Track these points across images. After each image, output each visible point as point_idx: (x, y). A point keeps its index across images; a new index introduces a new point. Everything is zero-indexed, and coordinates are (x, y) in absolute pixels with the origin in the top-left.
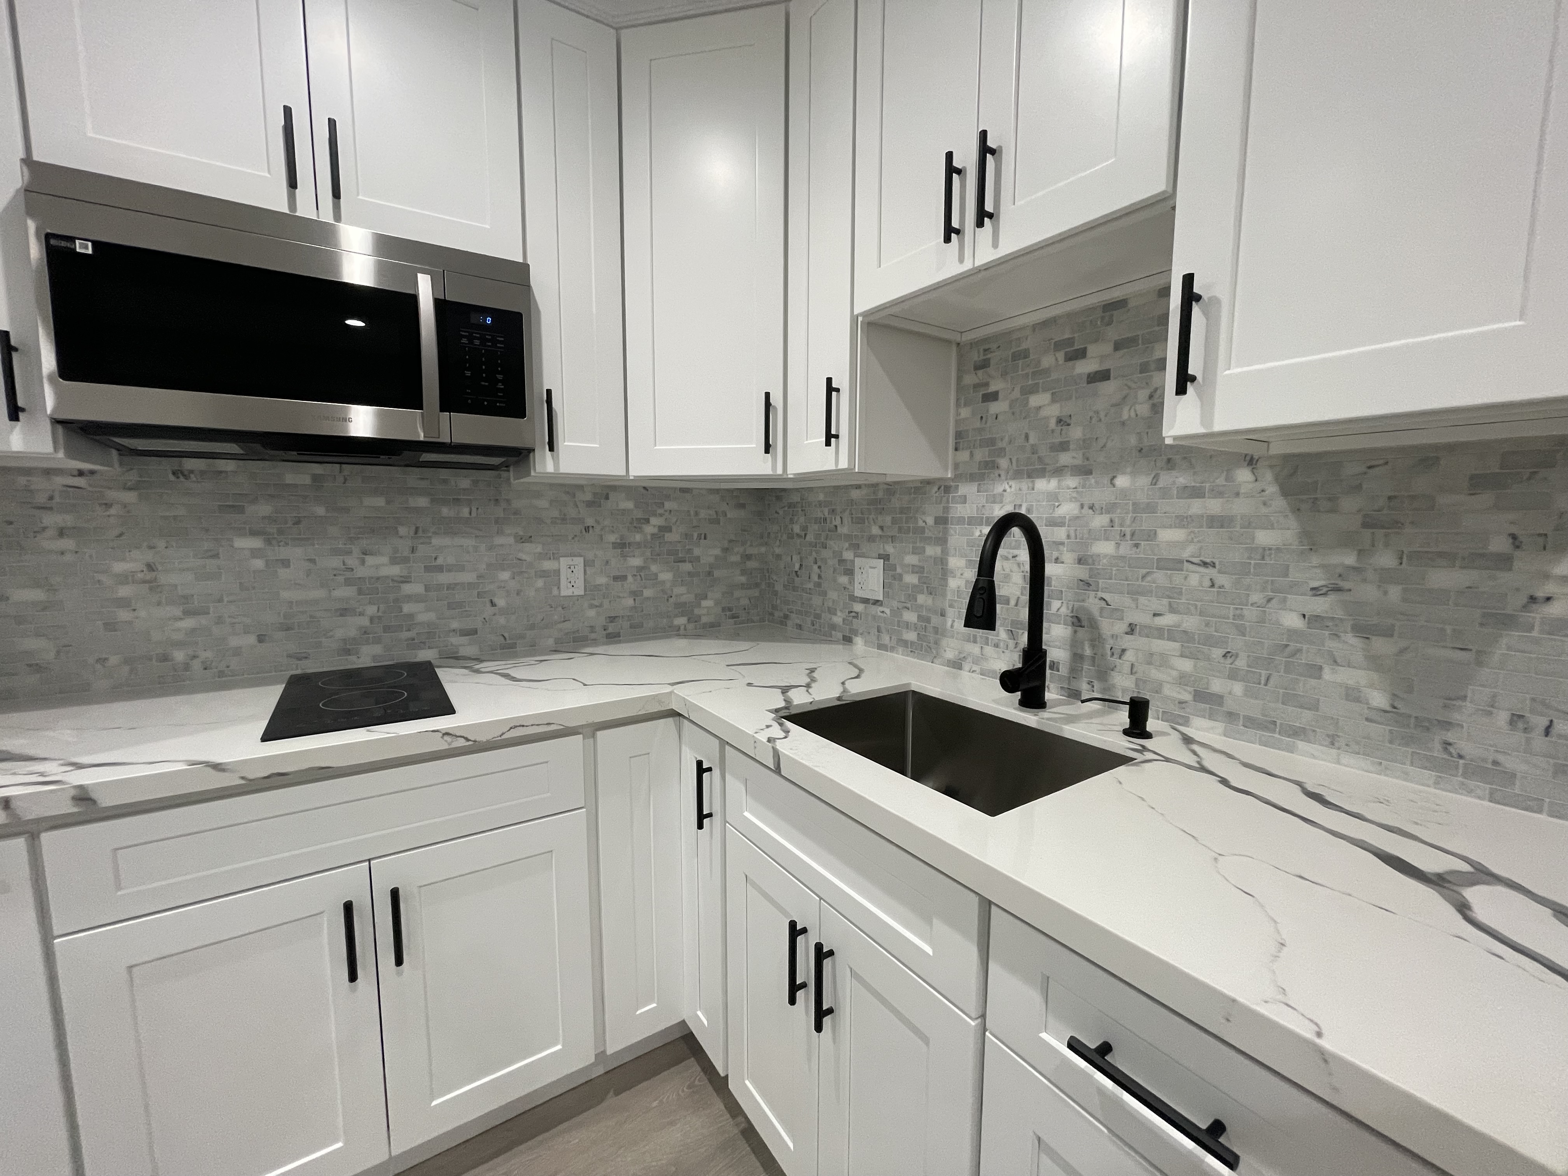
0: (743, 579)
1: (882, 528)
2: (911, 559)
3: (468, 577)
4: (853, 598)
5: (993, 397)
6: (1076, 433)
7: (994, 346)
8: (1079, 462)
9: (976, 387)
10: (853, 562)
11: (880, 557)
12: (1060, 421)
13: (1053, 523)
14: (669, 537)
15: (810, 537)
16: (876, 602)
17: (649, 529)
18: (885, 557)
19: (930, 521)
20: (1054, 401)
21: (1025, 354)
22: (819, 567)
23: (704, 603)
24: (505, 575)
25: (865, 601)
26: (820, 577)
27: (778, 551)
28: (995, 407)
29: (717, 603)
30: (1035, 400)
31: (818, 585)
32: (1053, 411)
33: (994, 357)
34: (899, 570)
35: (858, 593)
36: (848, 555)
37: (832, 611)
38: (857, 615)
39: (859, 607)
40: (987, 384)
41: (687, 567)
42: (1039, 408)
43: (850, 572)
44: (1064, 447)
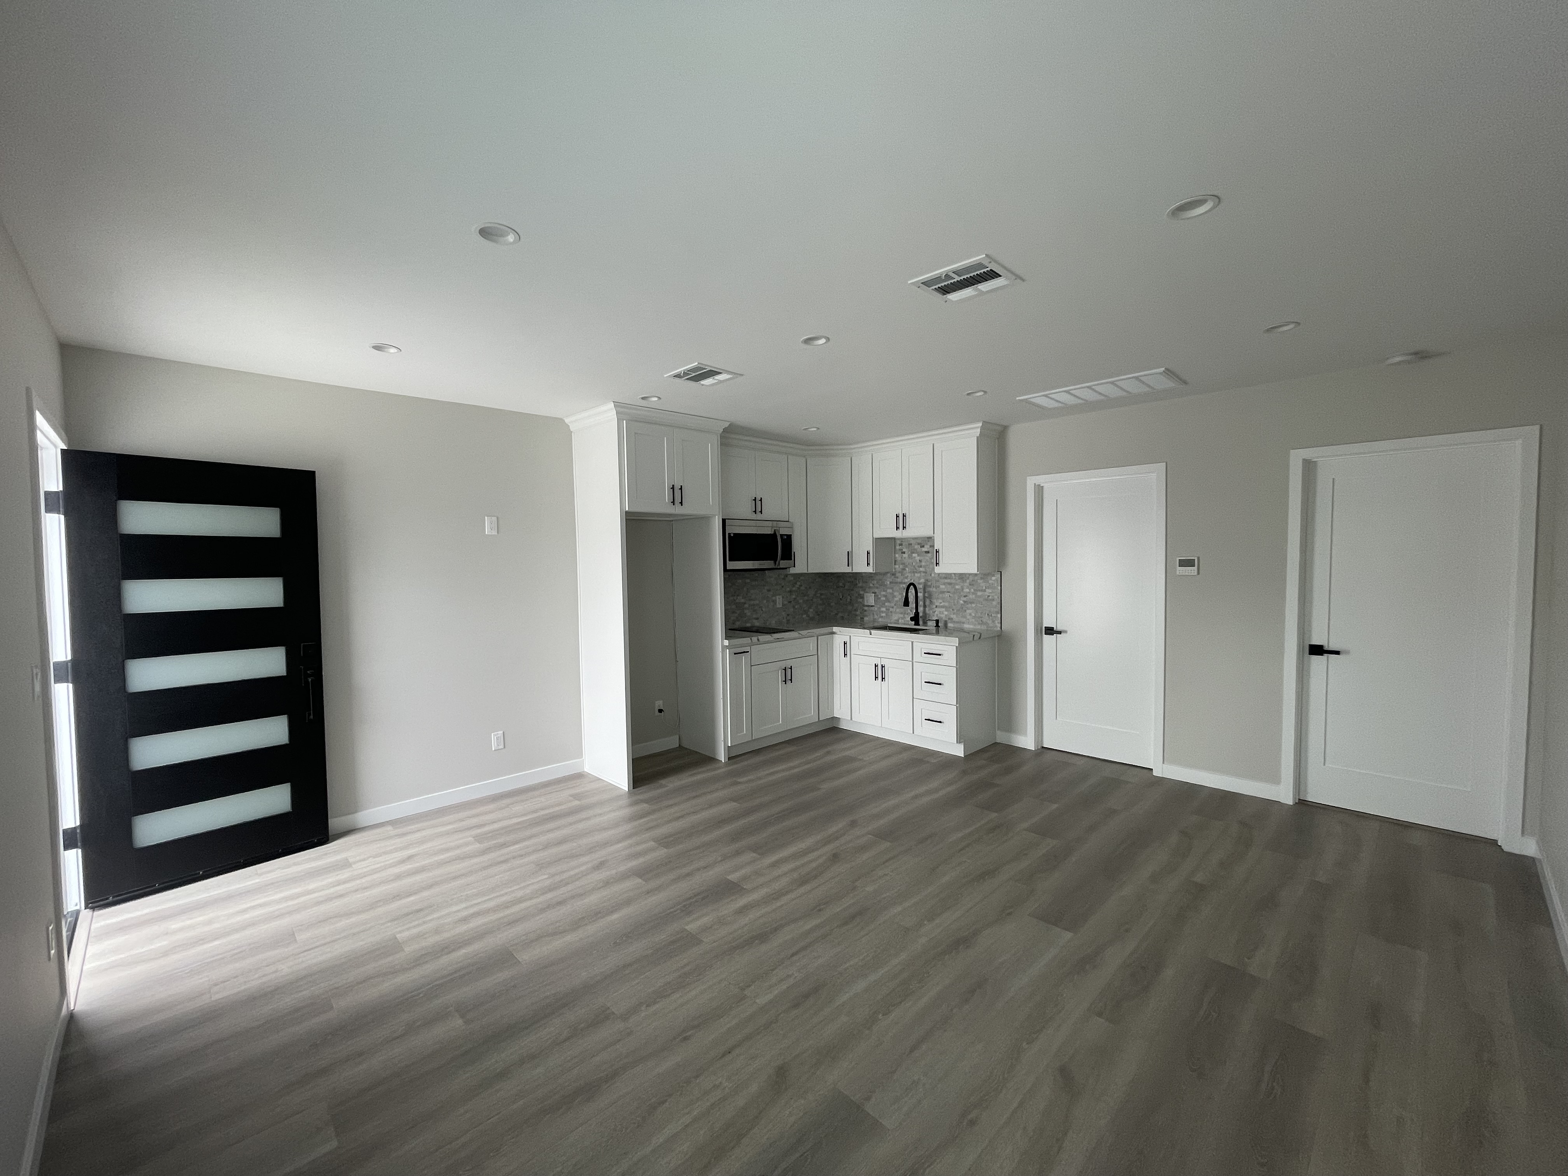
0: (821, 602)
1: (873, 584)
2: (884, 593)
3: (757, 602)
4: (864, 606)
5: (904, 553)
6: (923, 564)
7: (904, 541)
8: (924, 570)
9: (900, 550)
10: (863, 594)
11: (873, 593)
12: (919, 560)
13: (920, 584)
14: (802, 588)
15: (846, 587)
16: (872, 606)
17: (797, 586)
18: (875, 593)
19: (888, 583)
20: (918, 556)
21: (911, 544)
22: (850, 597)
23: (810, 610)
24: (765, 601)
25: (868, 606)
26: (851, 600)
27: (832, 592)
28: (904, 555)
29: (814, 610)
30: (914, 555)
31: (850, 603)
32: (918, 558)
33: (904, 544)
34: (879, 596)
35: (866, 604)
36: (861, 593)
37: (856, 610)
38: (865, 611)
39: (866, 608)
40: (902, 550)
41: (806, 598)
42: (915, 557)
43: (863, 598)
44: (921, 567)
